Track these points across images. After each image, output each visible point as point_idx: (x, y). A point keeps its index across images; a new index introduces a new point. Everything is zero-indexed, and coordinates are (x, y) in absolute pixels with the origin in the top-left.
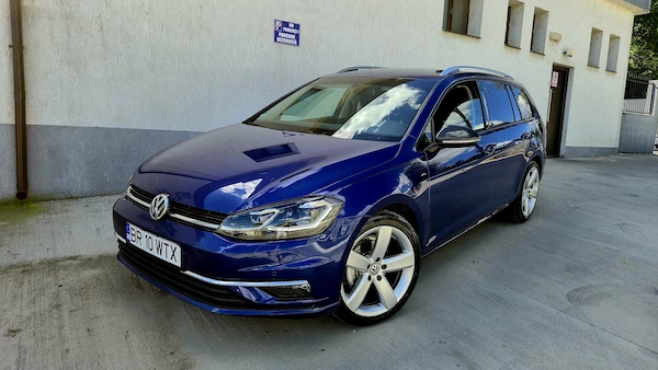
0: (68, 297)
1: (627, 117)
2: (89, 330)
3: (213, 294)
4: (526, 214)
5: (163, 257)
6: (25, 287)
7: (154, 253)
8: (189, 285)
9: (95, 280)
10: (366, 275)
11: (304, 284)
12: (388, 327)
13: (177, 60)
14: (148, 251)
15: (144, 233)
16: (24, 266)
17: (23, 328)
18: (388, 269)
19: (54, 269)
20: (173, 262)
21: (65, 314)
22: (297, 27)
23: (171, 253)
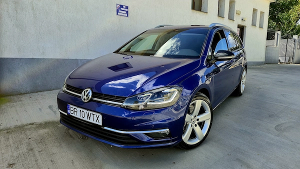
0: (35, 144)
1: (268, 48)
2: (52, 161)
3: (121, 138)
4: (242, 92)
5: (91, 121)
6: (11, 140)
7: (86, 119)
8: (106, 134)
9: (47, 134)
10: (190, 124)
11: (167, 130)
12: (201, 149)
13: (71, 24)
14: (82, 118)
15: (79, 109)
16: (7, 130)
17: (16, 162)
18: (200, 121)
19: (23, 130)
20: (97, 123)
21: (37, 153)
22: (127, 7)
23: (96, 119)
